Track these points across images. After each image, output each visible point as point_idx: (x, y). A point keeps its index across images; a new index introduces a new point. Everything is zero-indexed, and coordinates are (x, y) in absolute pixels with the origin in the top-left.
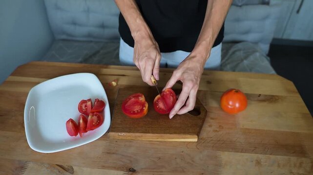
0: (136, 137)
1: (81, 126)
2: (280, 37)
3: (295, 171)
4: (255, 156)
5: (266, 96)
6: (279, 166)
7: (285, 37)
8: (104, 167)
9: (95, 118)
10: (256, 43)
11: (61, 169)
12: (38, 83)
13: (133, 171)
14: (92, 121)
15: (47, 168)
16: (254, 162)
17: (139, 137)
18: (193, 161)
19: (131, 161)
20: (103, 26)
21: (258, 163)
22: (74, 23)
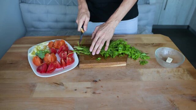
0: (94, 65)
1: (63, 63)
2: (156, 24)
3: (176, 73)
4: (156, 69)
5: (156, 44)
6: (168, 72)
7: (159, 24)
8: (79, 81)
9: (70, 59)
10: (145, 26)
11: (56, 84)
12: (31, 47)
13: (96, 81)
14: (69, 60)
15: (48, 85)
16: (156, 72)
17: (96, 65)
18: (126, 74)
19: (94, 77)
20: (57, 21)
21: (158, 72)
22: (40, 20)
